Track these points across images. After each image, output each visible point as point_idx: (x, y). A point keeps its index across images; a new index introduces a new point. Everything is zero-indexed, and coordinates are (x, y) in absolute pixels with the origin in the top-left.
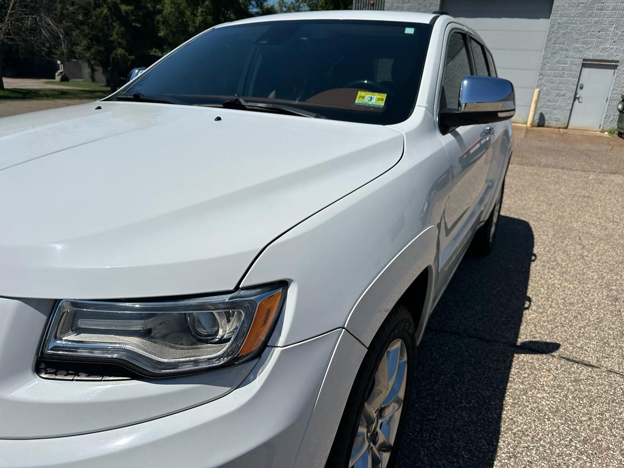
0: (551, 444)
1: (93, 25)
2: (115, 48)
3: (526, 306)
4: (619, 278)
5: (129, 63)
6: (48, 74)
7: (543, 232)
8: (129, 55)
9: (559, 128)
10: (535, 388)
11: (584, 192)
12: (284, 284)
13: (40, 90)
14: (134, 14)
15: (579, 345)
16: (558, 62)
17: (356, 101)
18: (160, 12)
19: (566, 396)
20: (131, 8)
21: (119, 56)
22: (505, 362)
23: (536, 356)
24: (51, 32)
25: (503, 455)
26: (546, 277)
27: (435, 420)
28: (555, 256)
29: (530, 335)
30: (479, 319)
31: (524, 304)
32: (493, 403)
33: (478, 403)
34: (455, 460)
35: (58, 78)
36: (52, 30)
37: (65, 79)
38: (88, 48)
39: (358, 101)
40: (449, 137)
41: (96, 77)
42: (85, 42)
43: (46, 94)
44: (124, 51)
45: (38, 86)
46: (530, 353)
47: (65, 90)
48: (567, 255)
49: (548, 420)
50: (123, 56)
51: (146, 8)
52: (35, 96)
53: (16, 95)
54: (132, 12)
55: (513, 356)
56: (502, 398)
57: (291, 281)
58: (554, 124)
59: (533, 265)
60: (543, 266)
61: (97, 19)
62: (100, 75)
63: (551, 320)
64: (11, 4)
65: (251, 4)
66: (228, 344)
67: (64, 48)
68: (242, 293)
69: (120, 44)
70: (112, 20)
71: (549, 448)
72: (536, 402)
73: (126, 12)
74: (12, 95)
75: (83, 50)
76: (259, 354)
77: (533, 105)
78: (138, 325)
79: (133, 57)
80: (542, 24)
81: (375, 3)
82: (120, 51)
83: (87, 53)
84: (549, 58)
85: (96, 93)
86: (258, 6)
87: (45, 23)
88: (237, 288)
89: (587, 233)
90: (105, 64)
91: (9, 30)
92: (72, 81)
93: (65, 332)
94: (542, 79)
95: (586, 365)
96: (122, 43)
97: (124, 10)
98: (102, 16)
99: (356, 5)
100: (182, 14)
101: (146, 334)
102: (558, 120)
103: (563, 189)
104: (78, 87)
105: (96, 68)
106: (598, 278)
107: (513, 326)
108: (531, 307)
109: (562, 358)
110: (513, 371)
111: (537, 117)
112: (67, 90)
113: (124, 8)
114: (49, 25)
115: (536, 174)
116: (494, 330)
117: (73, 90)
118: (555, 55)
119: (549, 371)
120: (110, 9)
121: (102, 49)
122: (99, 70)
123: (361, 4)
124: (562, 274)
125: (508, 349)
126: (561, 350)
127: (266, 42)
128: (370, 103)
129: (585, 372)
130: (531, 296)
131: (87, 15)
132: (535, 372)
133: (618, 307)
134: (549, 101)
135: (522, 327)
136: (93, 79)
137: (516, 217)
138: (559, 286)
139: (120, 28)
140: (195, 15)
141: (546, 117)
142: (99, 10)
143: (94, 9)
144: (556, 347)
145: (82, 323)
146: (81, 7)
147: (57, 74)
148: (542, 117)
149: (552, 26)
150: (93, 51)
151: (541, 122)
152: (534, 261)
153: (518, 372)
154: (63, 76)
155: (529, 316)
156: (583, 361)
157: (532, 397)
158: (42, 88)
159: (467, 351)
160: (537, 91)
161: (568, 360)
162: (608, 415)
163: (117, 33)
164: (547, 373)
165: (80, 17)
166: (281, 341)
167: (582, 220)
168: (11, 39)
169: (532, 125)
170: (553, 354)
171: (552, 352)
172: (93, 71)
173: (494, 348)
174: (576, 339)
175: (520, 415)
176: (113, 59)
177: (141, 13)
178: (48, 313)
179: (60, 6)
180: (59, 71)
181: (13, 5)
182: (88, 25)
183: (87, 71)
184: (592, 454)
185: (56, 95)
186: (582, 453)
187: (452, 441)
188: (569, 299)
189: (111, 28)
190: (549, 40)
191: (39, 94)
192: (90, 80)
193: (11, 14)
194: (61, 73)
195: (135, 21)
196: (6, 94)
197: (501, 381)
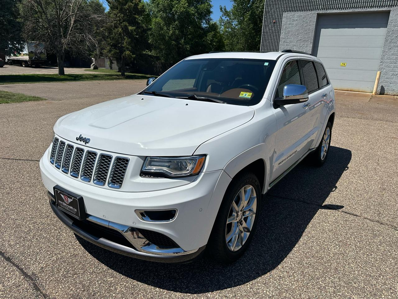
0: (324, 241)
1: (113, 38)
2: (125, 51)
3: (333, 190)
4: (391, 180)
5: (132, 59)
6: (87, 65)
7: (358, 156)
8: (132, 55)
9: (394, 95)
10: (325, 222)
11: (394, 135)
12: (205, 155)
13: (83, 75)
14: (136, 31)
15: (354, 207)
16: (393, 54)
17: (240, 96)
18: (150, 29)
19: (338, 226)
20: (134, 28)
21: (127, 55)
22: (313, 211)
23: (330, 210)
24: (91, 43)
25: (301, 243)
26: (350, 178)
27: (274, 230)
28: (359, 168)
29: (330, 202)
30: (307, 194)
31: (332, 189)
32: (302, 226)
33: (295, 225)
34: (279, 243)
35: (92, 68)
36: (92, 42)
37: (96, 68)
38: (110, 51)
39: (241, 96)
40: (279, 110)
41: (113, 67)
42: (108, 48)
43: (87, 77)
44: (129, 52)
45: (82, 72)
46: (327, 209)
47: (96, 74)
48: (367, 168)
49: (326, 233)
50: (129, 55)
51: (143, 27)
52: (81, 78)
53: (71, 78)
54: (135, 30)
55: (318, 210)
56: (308, 224)
57: (208, 154)
58: (391, 93)
59: (345, 172)
60: (351, 173)
61: (115, 35)
62: (115, 65)
63: (344, 197)
64: (71, 28)
65: (202, 22)
66: (189, 171)
67: (97, 52)
68: (194, 156)
69: (127, 48)
70: (124, 35)
71: (323, 243)
72: (323, 227)
73: (132, 30)
74: (69, 78)
75: (107, 52)
76: (198, 174)
77: (376, 81)
78: (167, 164)
79: (135, 56)
80: (381, 31)
81: (276, 21)
82: (127, 52)
83: (109, 54)
84: (387, 52)
85: (113, 76)
86: (207, 23)
87: (88, 38)
88: (193, 155)
89: (385, 157)
90: (118, 59)
91: (69, 43)
92: (100, 68)
93: (148, 166)
94: (382, 65)
95: (354, 215)
96: (128, 48)
97: (130, 29)
98: (118, 33)
99: (264, 23)
100: (162, 29)
101: (169, 167)
102: (393, 90)
103: (381, 134)
104: (103, 72)
105: (113, 62)
106: (379, 180)
107: (323, 198)
108: (335, 191)
109: (343, 212)
110: (316, 215)
111: (379, 89)
112: (97, 74)
113: (130, 28)
114: (91, 39)
115: (368, 124)
116: (313, 199)
117: (100, 74)
118: (390, 50)
119: (334, 216)
120: (122, 29)
121: (118, 51)
122: (115, 62)
123: (267, 22)
124: (359, 177)
125: (317, 207)
126: (344, 208)
127: (206, 69)
128: (245, 97)
129: (352, 217)
130: (337, 186)
131: (110, 33)
132: (327, 216)
133: (383, 193)
134: (387, 78)
135: (327, 199)
136: (111, 68)
137: (345, 148)
138: (355, 182)
139: (128, 39)
140: (169, 30)
141: (386, 88)
142: (116, 30)
143: (114, 29)
144: (342, 207)
145: (153, 163)
146: (107, 28)
147: (91, 65)
148: (383, 88)
149: (388, 32)
150: (112, 52)
151: (382, 92)
152: (346, 170)
153: (319, 216)
154: (95, 66)
155: (332, 194)
156: (353, 213)
157: (322, 225)
158: (83, 73)
159: (296, 207)
160: (378, 73)
161: (346, 213)
162: (355, 234)
163: (126, 43)
164: (333, 217)
165: (106, 34)
166: (204, 171)
167: (385, 150)
168: (70, 48)
169: (376, 94)
170: (339, 210)
171: (339, 209)
172: (111, 63)
173: (310, 206)
174: (354, 205)
175: (314, 231)
176: (123, 57)
177: (140, 30)
178: (144, 160)
179: (96, 28)
180: (93, 64)
181: (71, 29)
182: (111, 38)
183: (108, 63)
184: (341, 246)
185: (91, 77)
186: (337, 245)
187: (280, 237)
188: (358, 188)
189: (123, 39)
190: (386, 41)
191: (83, 77)
192: (109, 68)
193: (70, 33)
194: (94, 64)
195: (137, 35)
196: (66, 77)
197: (309, 219)
